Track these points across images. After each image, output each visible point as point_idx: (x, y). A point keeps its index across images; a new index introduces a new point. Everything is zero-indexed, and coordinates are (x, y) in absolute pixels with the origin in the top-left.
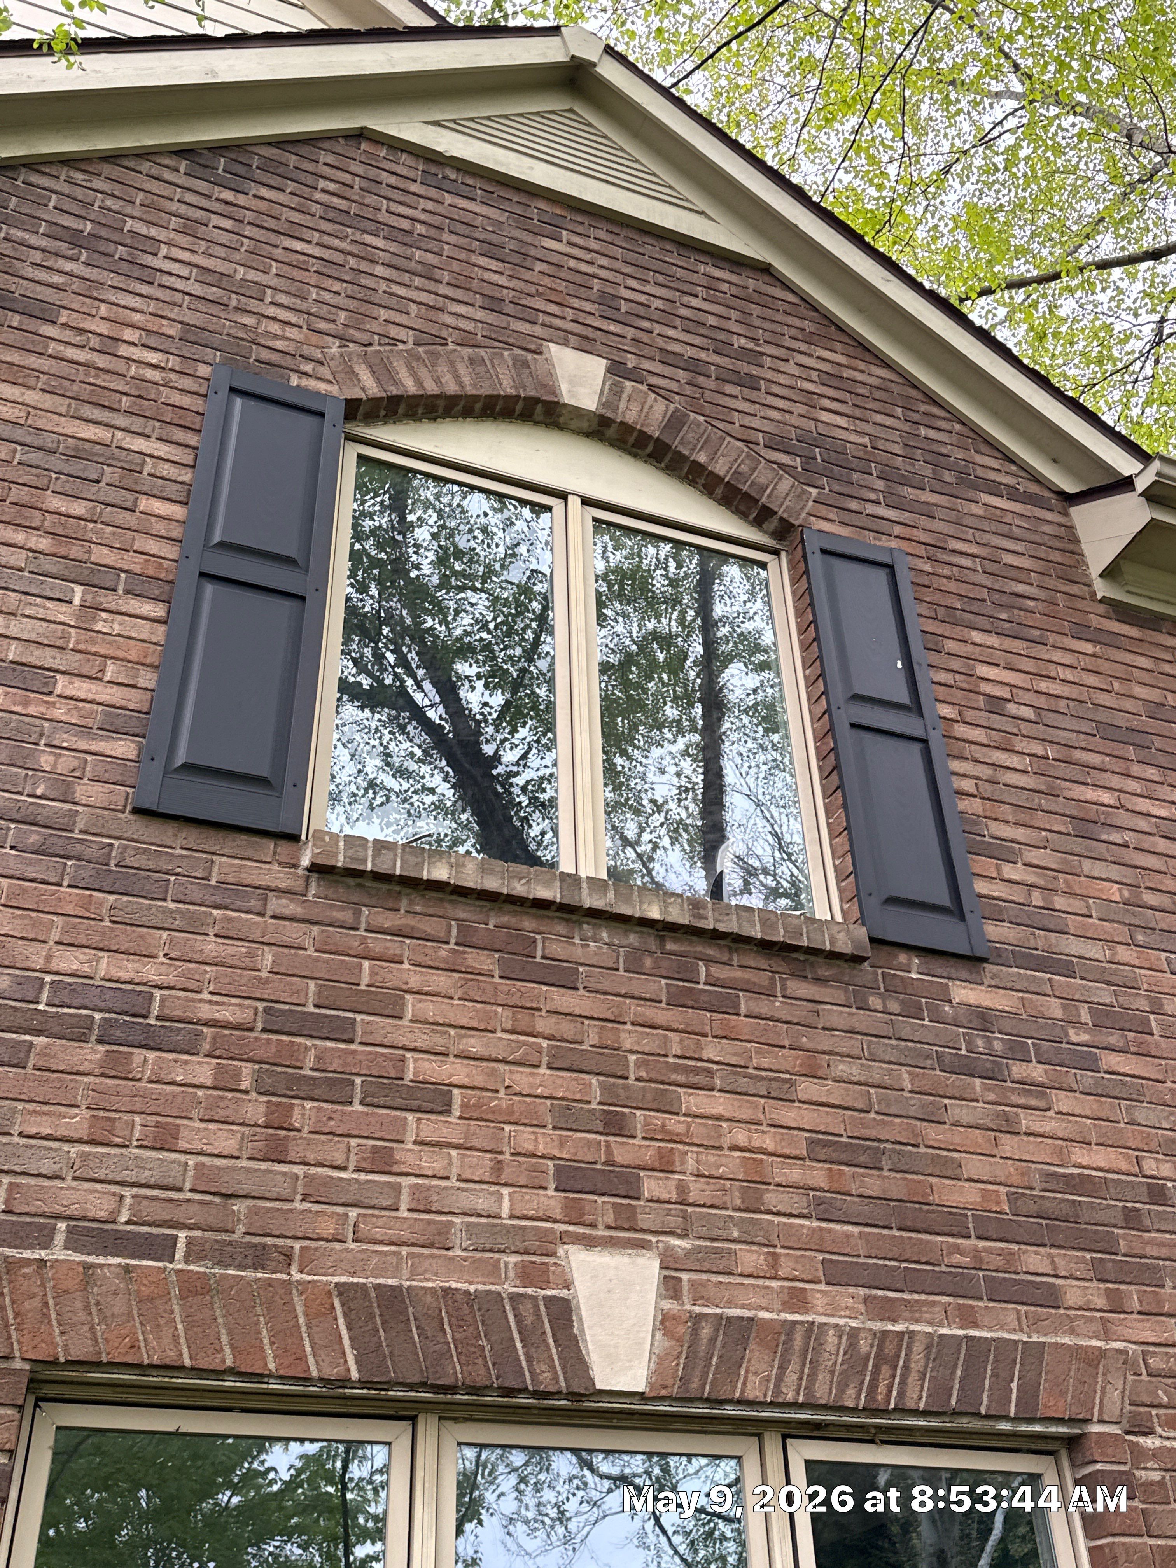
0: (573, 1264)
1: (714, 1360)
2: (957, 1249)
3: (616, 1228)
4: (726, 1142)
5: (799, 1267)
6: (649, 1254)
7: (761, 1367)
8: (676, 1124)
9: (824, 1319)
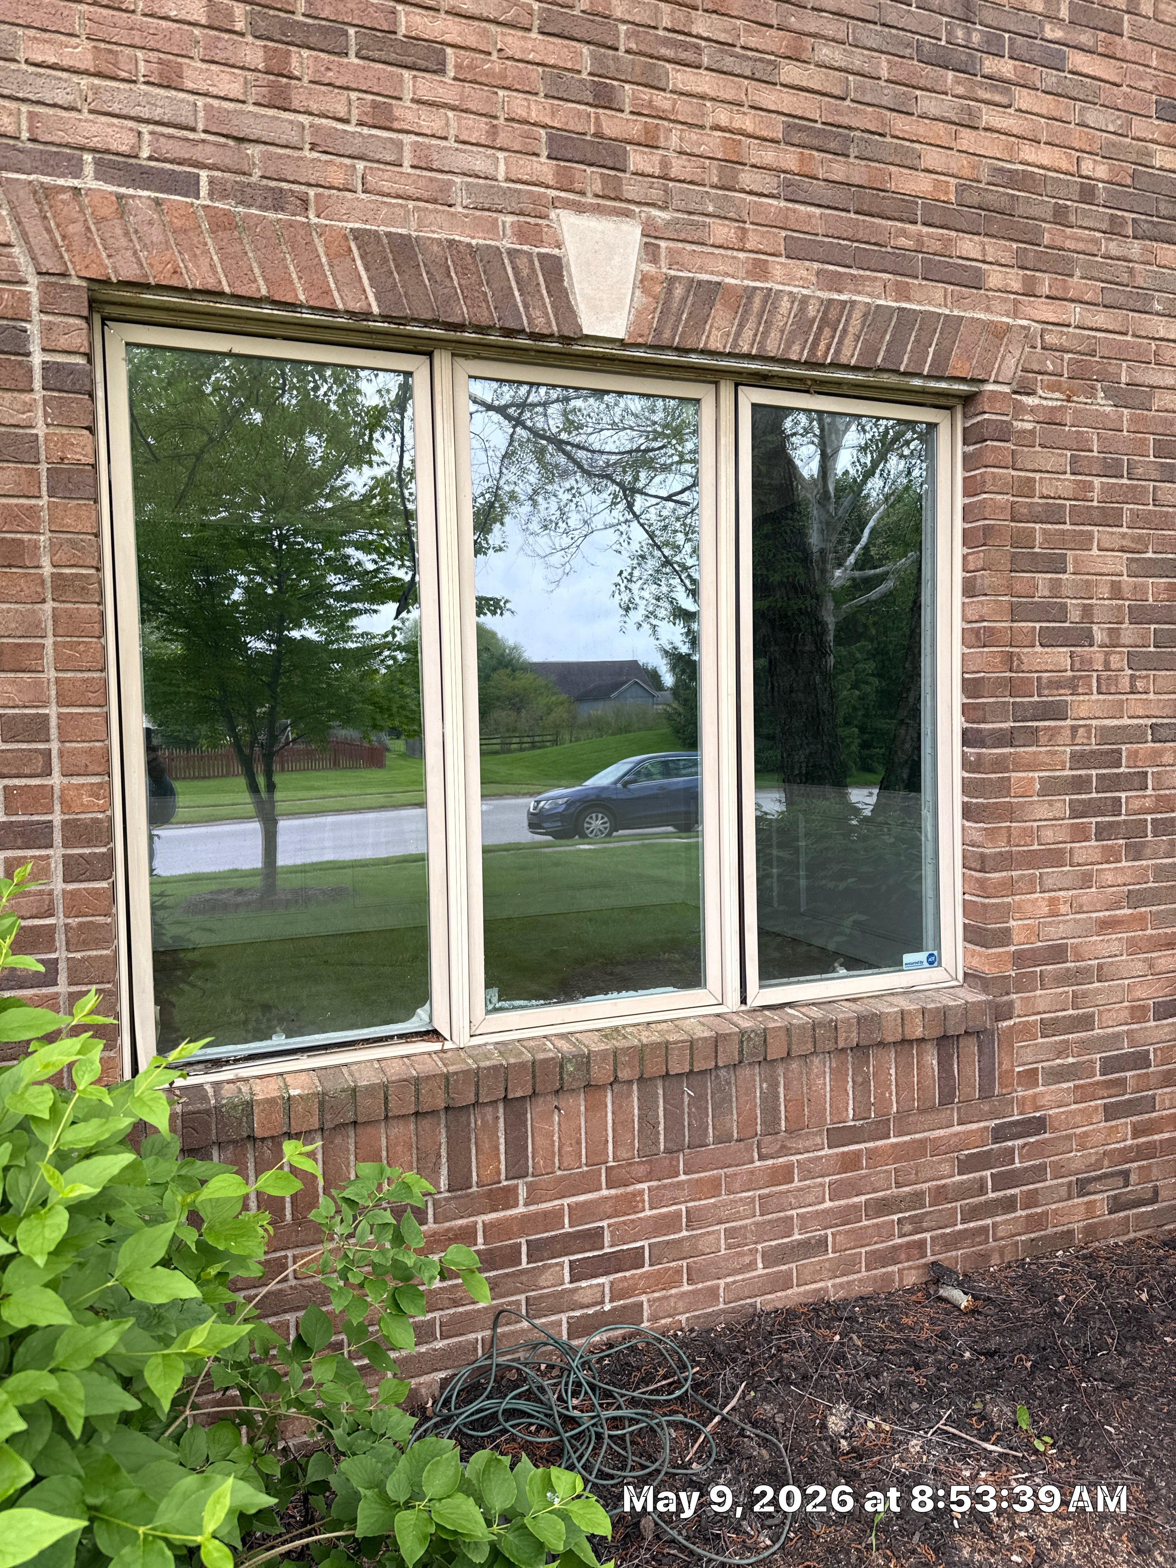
0: (564, 226)
1: (684, 316)
2: (904, 233)
3: (602, 197)
4: (709, 122)
5: (765, 241)
6: (632, 222)
7: (723, 324)
8: (662, 101)
9: (781, 287)
